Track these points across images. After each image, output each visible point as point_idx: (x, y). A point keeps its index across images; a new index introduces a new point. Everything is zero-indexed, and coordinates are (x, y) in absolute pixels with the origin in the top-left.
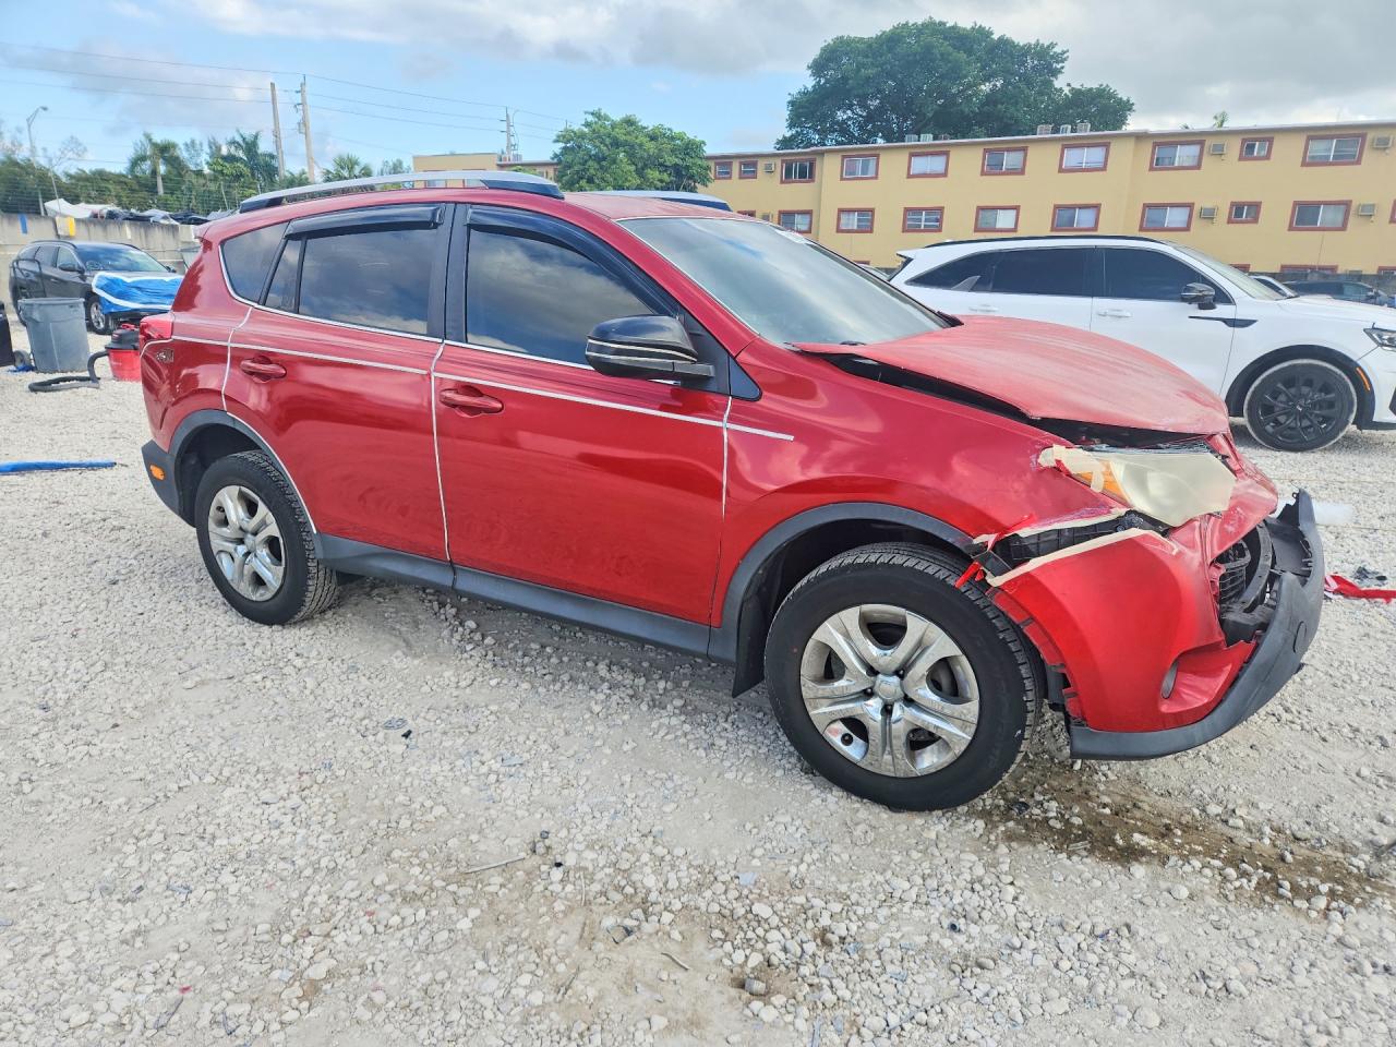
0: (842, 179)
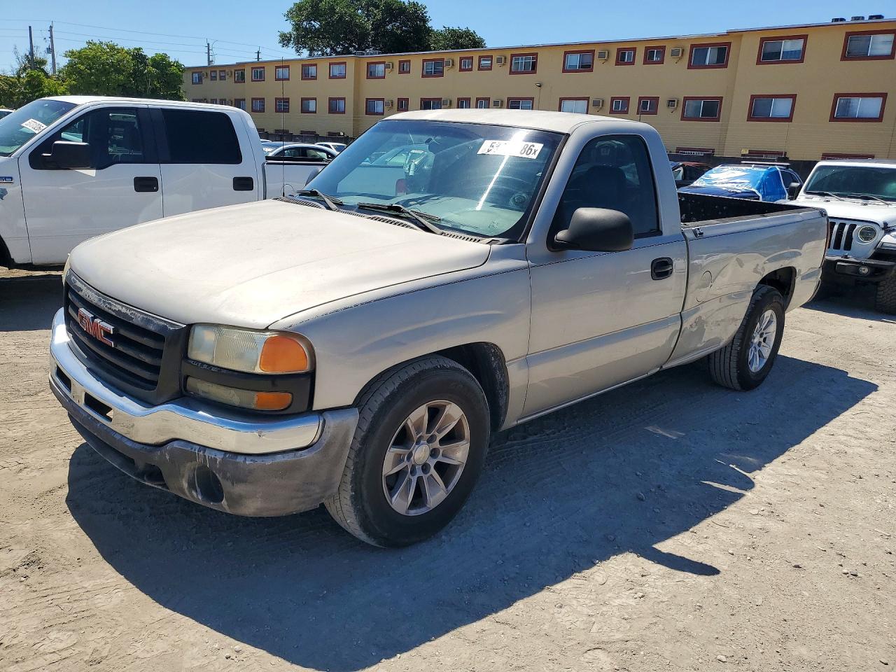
0: (252, 81)
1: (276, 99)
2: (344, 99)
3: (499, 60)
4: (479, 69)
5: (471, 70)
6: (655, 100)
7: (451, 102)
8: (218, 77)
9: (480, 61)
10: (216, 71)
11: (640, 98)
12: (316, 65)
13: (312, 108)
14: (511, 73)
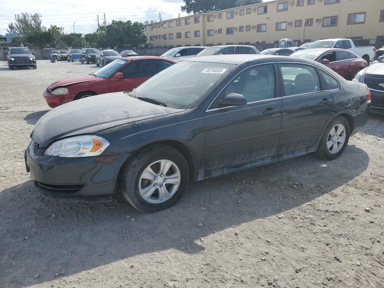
0: (169, 27)
1: (177, 33)
2: (199, 31)
3: (253, 10)
4: (247, 14)
5: (243, 15)
6: (312, 20)
7: (237, 28)
8: (158, 27)
9: (247, 11)
10: (157, 25)
11: (306, 20)
12: (189, 19)
13: (189, 36)
14: (258, 14)
